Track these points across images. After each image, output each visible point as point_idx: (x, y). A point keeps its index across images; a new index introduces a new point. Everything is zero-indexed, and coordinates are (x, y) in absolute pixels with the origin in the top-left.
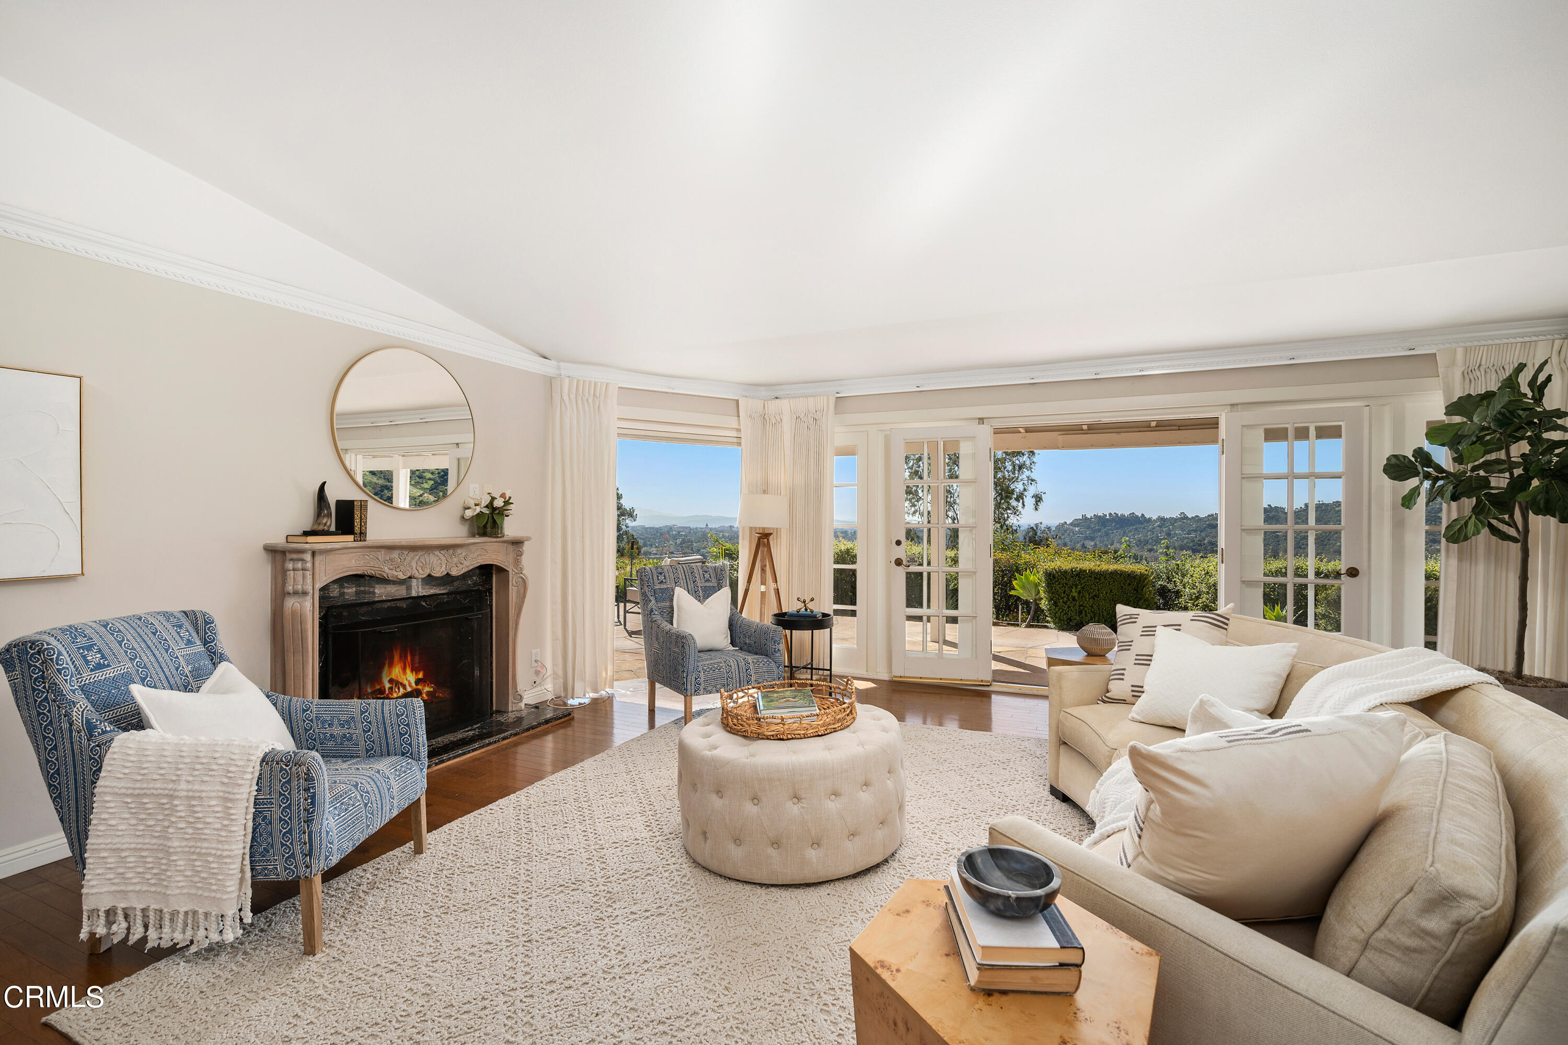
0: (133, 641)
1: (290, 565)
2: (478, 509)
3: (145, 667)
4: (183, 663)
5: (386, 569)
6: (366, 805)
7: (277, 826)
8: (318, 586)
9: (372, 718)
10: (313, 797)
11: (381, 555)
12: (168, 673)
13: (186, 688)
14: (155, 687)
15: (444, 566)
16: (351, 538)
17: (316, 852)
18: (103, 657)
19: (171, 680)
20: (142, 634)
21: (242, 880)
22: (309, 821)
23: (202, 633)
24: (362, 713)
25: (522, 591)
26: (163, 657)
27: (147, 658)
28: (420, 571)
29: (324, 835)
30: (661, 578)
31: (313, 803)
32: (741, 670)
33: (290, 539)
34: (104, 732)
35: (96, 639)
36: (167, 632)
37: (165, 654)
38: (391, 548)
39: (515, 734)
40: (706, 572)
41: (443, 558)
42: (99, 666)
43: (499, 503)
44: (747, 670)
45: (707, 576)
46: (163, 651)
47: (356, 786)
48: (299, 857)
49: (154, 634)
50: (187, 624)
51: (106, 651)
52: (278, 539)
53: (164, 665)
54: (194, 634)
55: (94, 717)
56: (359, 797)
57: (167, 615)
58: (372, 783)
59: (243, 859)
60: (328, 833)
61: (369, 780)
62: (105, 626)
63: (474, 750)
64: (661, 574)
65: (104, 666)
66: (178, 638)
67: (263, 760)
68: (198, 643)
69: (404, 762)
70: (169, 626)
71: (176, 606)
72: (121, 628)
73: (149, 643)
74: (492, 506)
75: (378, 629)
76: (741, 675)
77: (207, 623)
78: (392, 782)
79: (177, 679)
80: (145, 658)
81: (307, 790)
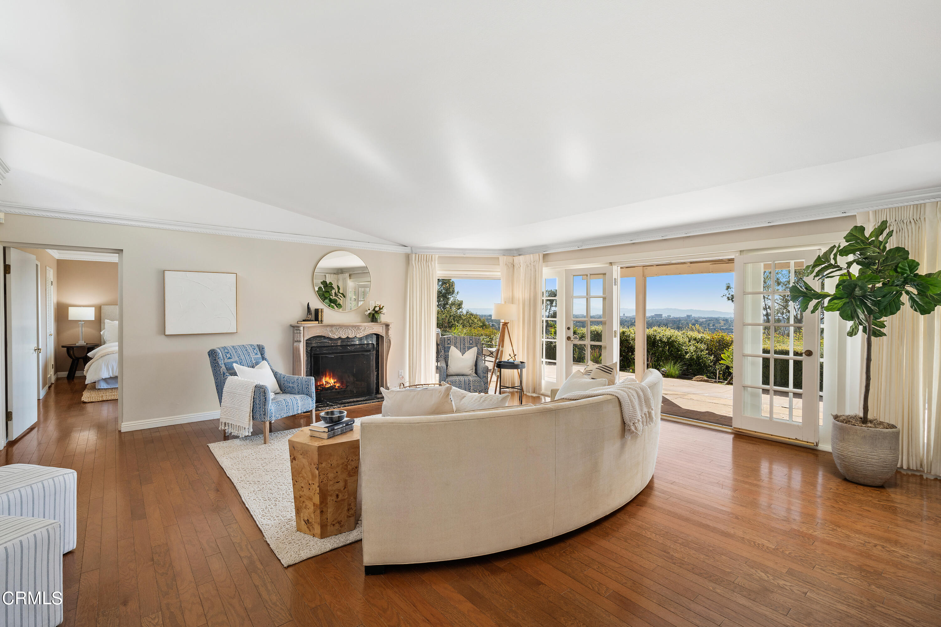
0: (240, 352)
1: (296, 332)
2: (369, 312)
3: (242, 360)
4: (253, 360)
5: (330, 334)
6: (287, 406)
7: (258, 405)
8: (305, 339)
9: (299, 382)
10: (266, 398)
11: (329, 329)
12: (248, 362)
13: (253, 367)
14: (244, 366)
15: (353, 334)
16: (317, 322)
17: (266, 415)
18: (231, 356)
19: (249, 365)
20: (243, 350)
21: (250, 419)
22: (265, 405)
23: (261, 351)
24: (297, 380)
25: (389, 345)
26: (247, 357)
27: (243, 357)
28: (344, 335)
29: (269, 410)
30: (449, 342)
31: (266, 400)
32: (466, 384)
33: (299, 322)
34: (227, 375)
35: (230, 351)
36: (250, 350)
37: (248, 357)
38: (332, 326)
39: (378, 402)
40: (471, 340)
41: (353, 331)
42: (229, 358)
43: (377, 309)
44: (469, 384)
45: (471, 342)
46: (248, 356)
47: (284, 400)
48: (262, 415)
49: (246, 350)
50: (257, 349)
51: (232, 354)
52: (294, 323)
53: (247, 360)
54: (259, 352)
55: (225, 371)
56: (284, 403)
57: (251, 345)
58: (290, 400)
59: (250, 414)
60: (270, 410)
61: (290, 399)
62: (233, 347)
63: (359, 404)
64: (449, 340)
65: (231, 358)
66: (253, 352)
67: (255, 387)
68: (259, 354)
69: (305, 396)
70: (251, 349)
71: (255, 343)
72: (237, 348)
73: (244, 353)
74: (375, 310)
75: (327, 356)
76: (466, 386)
77: (263, 349)
78: (299, 401)
79: (250, 364)
80: (242, 357)
81: (264, 396)
